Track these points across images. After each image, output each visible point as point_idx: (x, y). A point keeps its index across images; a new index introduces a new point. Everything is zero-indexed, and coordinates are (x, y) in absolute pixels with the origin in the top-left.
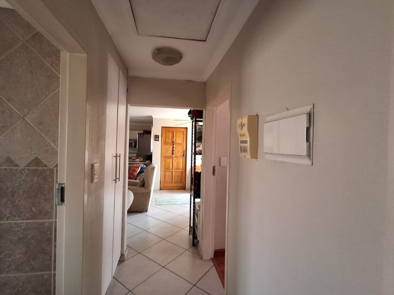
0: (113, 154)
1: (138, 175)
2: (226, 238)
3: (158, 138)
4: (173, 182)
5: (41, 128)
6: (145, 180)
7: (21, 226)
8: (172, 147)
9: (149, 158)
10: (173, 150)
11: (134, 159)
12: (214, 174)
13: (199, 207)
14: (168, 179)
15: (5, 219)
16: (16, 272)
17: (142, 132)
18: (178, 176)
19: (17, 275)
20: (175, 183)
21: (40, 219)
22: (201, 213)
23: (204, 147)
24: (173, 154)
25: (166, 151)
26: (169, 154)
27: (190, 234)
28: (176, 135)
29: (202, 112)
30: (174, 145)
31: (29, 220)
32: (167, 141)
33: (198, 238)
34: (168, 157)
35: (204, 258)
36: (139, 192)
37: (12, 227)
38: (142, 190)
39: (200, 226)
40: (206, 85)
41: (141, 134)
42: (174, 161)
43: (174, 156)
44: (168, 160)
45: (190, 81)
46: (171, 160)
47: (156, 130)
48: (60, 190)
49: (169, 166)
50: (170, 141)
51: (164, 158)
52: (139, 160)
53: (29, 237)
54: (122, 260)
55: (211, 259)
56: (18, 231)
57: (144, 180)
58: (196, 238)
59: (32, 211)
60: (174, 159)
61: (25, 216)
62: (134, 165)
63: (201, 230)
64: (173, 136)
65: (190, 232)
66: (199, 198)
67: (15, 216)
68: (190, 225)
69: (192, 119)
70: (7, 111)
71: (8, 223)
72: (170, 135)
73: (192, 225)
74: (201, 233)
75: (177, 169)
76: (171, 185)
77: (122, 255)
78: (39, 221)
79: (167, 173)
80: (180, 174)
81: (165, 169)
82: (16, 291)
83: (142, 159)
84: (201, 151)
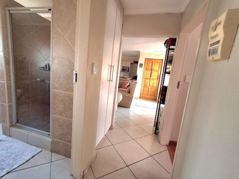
0: (109, 65)
1: (127, 87)
2: (180, 132)
3: (142, 65)
4: (149, 95)
5: (71, 41)
6: (131, 89)
7: (62, 94)
8: (150, 72)
9: (135, 78)
10: (151, 74)
11: (126, 78)
12: (178, 87)
13: (163, 110)
14: (146, 93)
15: (57, 89)
16: (60, 116)
17: (133, 62)
18: (152, 92)
19: (60, 117)
20: (150, 95)
21: (69, 92)
22: (163, 114)
23: (173, 68)
24: (151, 77)
25: (147, 74)
26: (149, 77)
27: (154, 126)
28: (154, 64)
29: (176, 39)
30: (152, 71)
31: (65, 91)
32: (148, 68)
33: (159, 130)
34: (147, 79)
35: (161, 143)
36: (126, 96)
37: (59, 94)
38: (128, 95)
39: (161, 122)
40: (182, 15)
41: (132, 63)
42: (151, 81)
43: (151, 78)
44: (147, 80)
45: (169, 13)
46: (149, 81)
47: (141, 61)
48: (75, 75)
49: (147, 85)
50: (150, 68)
51: (145, 79)
52: (129, 79)
53: (65, 100)
54: (111, 128)
55: (167, 145)
56: (61, 96)
57: (129, 89)
58: (158, 130)
59: (66, 87)
60: (151, 80)
61: (64, 89)
62: (126, 81)
63: (162, 124)
64: (152, 65)
65: (154, 125)
66: (164, 104)
67: (60, 88)
68: (155, 121)
69: (166, 48)
70: (57, 33)
71: (58, 92)
72: (150, 65)
73: (156, 121)
74: (161, 127)
75: (152, 87)
76: (147, 96)
77: (112, 126)
78: (69, 93)
79: (145, 89)
80: (154, 90)
81: (144, 86)
82: (60, 124)
83: (131, 78)
84: (170, 71)
